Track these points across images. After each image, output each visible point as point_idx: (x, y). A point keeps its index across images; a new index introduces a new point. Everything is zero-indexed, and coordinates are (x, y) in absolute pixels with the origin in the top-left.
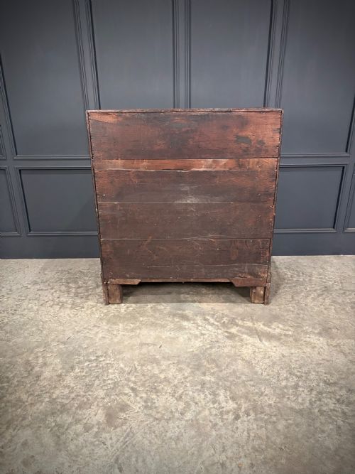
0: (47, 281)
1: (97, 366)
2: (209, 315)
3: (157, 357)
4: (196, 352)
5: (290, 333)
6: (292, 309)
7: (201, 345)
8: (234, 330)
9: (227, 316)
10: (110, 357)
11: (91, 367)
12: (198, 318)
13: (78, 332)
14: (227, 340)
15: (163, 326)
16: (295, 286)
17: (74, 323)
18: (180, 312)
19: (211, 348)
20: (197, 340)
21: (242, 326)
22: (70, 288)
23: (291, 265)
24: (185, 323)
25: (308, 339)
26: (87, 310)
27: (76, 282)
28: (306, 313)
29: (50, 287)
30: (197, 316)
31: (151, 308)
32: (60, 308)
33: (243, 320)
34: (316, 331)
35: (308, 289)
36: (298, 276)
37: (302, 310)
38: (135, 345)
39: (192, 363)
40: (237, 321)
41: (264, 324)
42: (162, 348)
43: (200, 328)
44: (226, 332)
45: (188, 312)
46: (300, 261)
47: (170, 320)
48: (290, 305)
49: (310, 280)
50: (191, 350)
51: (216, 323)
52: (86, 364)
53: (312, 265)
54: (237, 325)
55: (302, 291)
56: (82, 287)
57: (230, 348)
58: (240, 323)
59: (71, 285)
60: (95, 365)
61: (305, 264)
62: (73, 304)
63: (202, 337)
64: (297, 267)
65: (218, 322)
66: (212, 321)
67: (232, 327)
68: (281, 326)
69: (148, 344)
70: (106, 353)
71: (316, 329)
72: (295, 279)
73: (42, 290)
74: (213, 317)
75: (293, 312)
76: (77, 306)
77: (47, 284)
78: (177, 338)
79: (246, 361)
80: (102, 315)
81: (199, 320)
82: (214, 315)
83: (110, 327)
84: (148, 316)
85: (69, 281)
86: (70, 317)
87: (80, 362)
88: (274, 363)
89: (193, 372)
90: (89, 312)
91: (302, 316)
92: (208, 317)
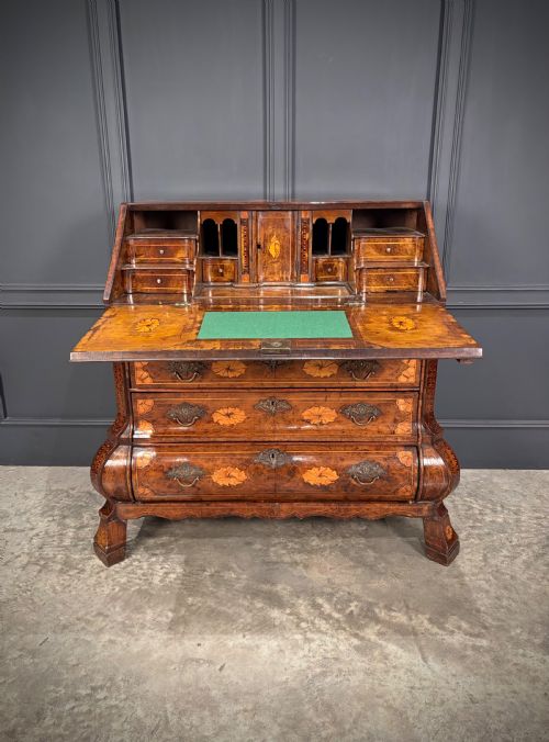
0: (25, 513)
1: (90, 712)
2: (322, 594)
3: (214, 693)
4: (293, 685)
5: (484, 643)
6: (486, 586)
7: (304, 665)
8: (370, 633)
9: (357, 598)
10: (118, 689)
11: (78, 714)
12: (301, 601)
13: (65, 627)
14: (355, 656)
15: (230, 619)
16: (489, 534)
17: (60, 606)
18: (266, 587)
19: (324, 674)
20: (295, 653)
21: (388, 624)
22: (65, 527)
23: (478, 488)
24: (275, 613)
25: (521, 660)
26: (91, 576)
27: (78, 515)
28: (514, 596)
29: (28, 525)
30: (298, 597)
31: (212, 576)
32: (40, 571)
33: (388, 608)
34: (537, 641)
35: (515, 541)
36: (495, 511)
37: (506, 588)
38: (173, 663)
39: (283, 712)
40: (377, 610)
41: (430, 620)
42: (226, 672)
43: (303, 625)
44: (356, 636)
45: (282, 589)
46: (495, 480)
47: (246, 603)
48: (481, 576)
49: (518, 521)
50: (284, 678)
51: (336, 615)
52: (68, 707)
53: (518, 489)
54: (377, 621)
55: (503, 546)
56: (87, 526)
57: (361, 676)
58: (383, 614)
59: (68, 521)
60: (85, 708)
61: (506, 487)
62: (65, 563)
63: (306, 647)
64: (491, 492)
65: (339, 611)
66: (327, 608)
67: (366, 625)
68: (464, 625)
69: (197, 661)
70: (111, 679)
71: (536, 635)
72: (488, 519)
73: (13, 530)
74: (329, 600)
75: (487, 592)
76: (72, 567)
77: (24, 519)
78: (258, 647)
79: (396, 710)
80: (117, 589)
81: (303, 606)
82: (332, 595)
83: (129, 618)
84: (203, 594)
85: (65, 514)
86: (55, 591)
87: (55, 702)
88: (454, 718)
89: (284, 733)
90: (92, 581)
91: (505, 603)
92: (320, 601)
